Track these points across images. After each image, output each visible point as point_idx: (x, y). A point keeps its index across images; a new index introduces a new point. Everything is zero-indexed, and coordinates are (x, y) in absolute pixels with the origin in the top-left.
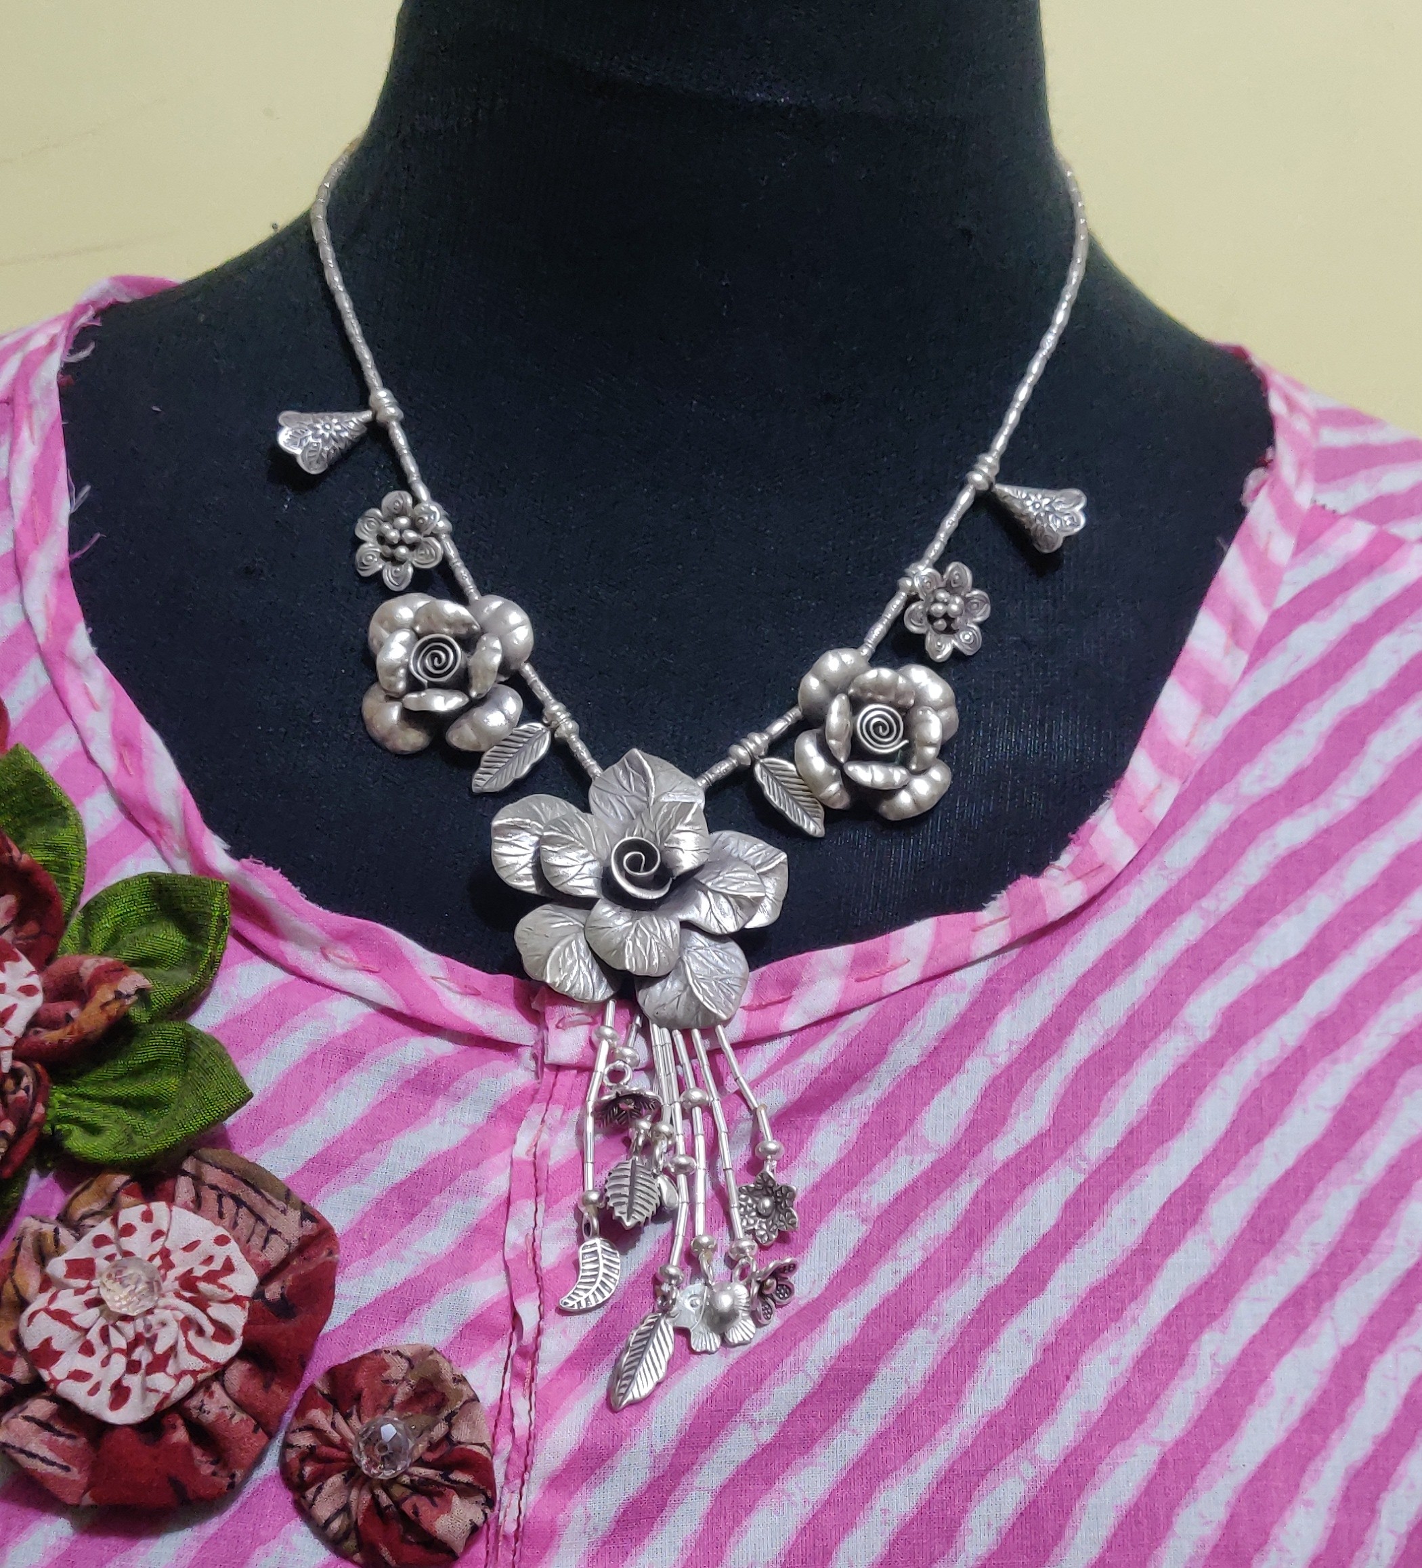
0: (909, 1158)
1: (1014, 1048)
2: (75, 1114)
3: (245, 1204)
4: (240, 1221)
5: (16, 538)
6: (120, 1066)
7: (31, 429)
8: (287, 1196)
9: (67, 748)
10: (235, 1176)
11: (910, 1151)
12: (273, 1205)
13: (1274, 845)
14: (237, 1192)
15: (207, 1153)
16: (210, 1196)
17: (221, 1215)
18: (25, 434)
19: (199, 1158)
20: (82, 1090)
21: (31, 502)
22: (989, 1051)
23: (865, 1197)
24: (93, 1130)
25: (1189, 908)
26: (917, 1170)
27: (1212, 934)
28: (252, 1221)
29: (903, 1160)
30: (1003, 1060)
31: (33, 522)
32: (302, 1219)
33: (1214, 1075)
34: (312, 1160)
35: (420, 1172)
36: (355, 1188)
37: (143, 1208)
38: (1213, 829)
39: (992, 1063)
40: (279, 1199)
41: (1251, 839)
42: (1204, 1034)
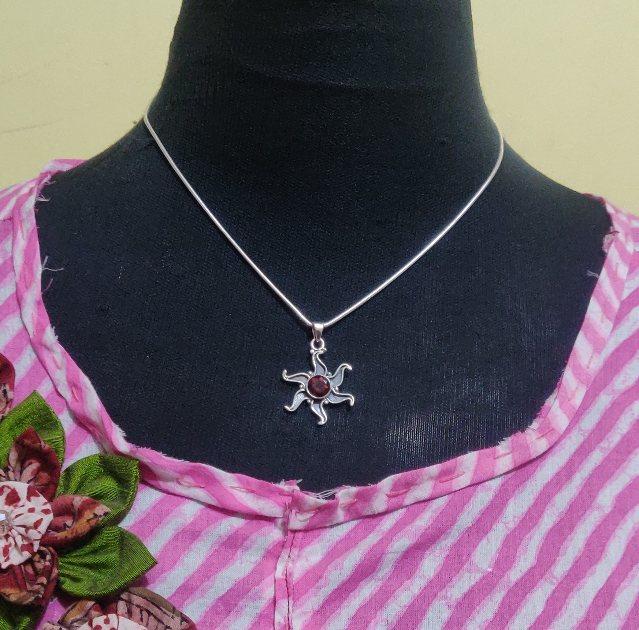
0: (469, 575)
1: (516, 519)
2: (67, 572)
3: (152, 614)
4: (149, 622)
5: (17, 285)
6: (88, 548)
7: (22, 232)
8: (174, 610)
9: (48, 389)
10: (148, 600)
11: (469, 571)
12: (168, 615)
13: (633, 414)
14: (149, 609)
15: (133, 589)
16: (136, 611)
17: (142, 620)
18: (19, 235)
19: (130, 592)
20: (70, 560)
21: (24, 268)
22: (504, 520)
23: (449, 594)
24: (75, 580)
25: (595, 448)
26: (473, 582)
27: (607, 460)
28: (156, 623)
29: (466, 575)
30: (511, 526)
31: (25, 276)
32: (182, 621)
33: (614, 530)
34: (180, 588)
35: (231, 590)
36: (201, 600)
37: (104, 617)
38: (603, 408)
39: (506, 527)
40: (170, 611)
41: (622, 411)
42: (608, 510)
